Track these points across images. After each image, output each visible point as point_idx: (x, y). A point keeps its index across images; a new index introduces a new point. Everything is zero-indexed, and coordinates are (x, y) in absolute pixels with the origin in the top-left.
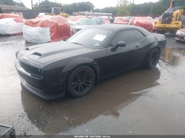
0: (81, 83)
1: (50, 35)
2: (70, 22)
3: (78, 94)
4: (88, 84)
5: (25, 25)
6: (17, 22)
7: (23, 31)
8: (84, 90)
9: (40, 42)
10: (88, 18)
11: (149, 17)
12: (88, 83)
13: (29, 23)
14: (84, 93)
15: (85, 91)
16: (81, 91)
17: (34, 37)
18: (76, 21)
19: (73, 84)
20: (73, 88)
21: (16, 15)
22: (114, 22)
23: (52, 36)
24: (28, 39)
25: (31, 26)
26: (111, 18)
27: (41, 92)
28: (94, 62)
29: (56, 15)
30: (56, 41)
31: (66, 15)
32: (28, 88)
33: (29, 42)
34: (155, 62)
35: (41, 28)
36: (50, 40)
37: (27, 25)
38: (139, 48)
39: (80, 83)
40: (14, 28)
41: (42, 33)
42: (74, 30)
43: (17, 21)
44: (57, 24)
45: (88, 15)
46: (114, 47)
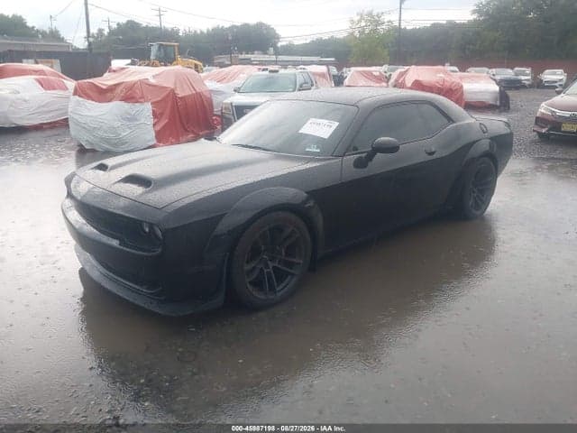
0: (271, 265)
1: (154, 125)
2: (211, 85)
3: (263, 297)
4: (291, 268)
5: (77, 97)
6: (45, 89)
7: (70, 115)
8: (281, 287)
9: (125, 147)
10: (267, 73)
11: (449, 68)
12: (291, 265)
13: (88, 92)
14: (279, 294)
15: (281, 290)
16: (272, 289)
17: (106, 132)
18: (230, 84)
19: (247, 267)
20: (248, 280)
21: (40, 67)
22: (346, 82)
23: (158, 128)
24: (85, 139)
25: (93, 100)
26: (334, 71)
27: (152, 294)
28: (305, 202)
29: (165, 65)
30: (172, 144)
31: (196, 66)
32: (108, 285)
33: (87, 147)
34: (484, 199)
35: (126, 106)
36: (154, 142)
37: (79, 96)
38: (434, 156)
39: (267, 266)
40: (39, 108)
41: (129, 120)
42: (225, 109)
43: (46, 85)
44: (172, 93)
45: (261, 63)
46: (364, 155)
